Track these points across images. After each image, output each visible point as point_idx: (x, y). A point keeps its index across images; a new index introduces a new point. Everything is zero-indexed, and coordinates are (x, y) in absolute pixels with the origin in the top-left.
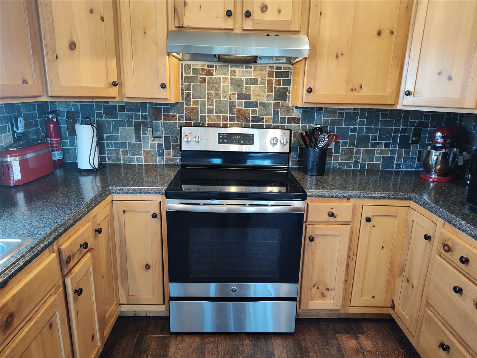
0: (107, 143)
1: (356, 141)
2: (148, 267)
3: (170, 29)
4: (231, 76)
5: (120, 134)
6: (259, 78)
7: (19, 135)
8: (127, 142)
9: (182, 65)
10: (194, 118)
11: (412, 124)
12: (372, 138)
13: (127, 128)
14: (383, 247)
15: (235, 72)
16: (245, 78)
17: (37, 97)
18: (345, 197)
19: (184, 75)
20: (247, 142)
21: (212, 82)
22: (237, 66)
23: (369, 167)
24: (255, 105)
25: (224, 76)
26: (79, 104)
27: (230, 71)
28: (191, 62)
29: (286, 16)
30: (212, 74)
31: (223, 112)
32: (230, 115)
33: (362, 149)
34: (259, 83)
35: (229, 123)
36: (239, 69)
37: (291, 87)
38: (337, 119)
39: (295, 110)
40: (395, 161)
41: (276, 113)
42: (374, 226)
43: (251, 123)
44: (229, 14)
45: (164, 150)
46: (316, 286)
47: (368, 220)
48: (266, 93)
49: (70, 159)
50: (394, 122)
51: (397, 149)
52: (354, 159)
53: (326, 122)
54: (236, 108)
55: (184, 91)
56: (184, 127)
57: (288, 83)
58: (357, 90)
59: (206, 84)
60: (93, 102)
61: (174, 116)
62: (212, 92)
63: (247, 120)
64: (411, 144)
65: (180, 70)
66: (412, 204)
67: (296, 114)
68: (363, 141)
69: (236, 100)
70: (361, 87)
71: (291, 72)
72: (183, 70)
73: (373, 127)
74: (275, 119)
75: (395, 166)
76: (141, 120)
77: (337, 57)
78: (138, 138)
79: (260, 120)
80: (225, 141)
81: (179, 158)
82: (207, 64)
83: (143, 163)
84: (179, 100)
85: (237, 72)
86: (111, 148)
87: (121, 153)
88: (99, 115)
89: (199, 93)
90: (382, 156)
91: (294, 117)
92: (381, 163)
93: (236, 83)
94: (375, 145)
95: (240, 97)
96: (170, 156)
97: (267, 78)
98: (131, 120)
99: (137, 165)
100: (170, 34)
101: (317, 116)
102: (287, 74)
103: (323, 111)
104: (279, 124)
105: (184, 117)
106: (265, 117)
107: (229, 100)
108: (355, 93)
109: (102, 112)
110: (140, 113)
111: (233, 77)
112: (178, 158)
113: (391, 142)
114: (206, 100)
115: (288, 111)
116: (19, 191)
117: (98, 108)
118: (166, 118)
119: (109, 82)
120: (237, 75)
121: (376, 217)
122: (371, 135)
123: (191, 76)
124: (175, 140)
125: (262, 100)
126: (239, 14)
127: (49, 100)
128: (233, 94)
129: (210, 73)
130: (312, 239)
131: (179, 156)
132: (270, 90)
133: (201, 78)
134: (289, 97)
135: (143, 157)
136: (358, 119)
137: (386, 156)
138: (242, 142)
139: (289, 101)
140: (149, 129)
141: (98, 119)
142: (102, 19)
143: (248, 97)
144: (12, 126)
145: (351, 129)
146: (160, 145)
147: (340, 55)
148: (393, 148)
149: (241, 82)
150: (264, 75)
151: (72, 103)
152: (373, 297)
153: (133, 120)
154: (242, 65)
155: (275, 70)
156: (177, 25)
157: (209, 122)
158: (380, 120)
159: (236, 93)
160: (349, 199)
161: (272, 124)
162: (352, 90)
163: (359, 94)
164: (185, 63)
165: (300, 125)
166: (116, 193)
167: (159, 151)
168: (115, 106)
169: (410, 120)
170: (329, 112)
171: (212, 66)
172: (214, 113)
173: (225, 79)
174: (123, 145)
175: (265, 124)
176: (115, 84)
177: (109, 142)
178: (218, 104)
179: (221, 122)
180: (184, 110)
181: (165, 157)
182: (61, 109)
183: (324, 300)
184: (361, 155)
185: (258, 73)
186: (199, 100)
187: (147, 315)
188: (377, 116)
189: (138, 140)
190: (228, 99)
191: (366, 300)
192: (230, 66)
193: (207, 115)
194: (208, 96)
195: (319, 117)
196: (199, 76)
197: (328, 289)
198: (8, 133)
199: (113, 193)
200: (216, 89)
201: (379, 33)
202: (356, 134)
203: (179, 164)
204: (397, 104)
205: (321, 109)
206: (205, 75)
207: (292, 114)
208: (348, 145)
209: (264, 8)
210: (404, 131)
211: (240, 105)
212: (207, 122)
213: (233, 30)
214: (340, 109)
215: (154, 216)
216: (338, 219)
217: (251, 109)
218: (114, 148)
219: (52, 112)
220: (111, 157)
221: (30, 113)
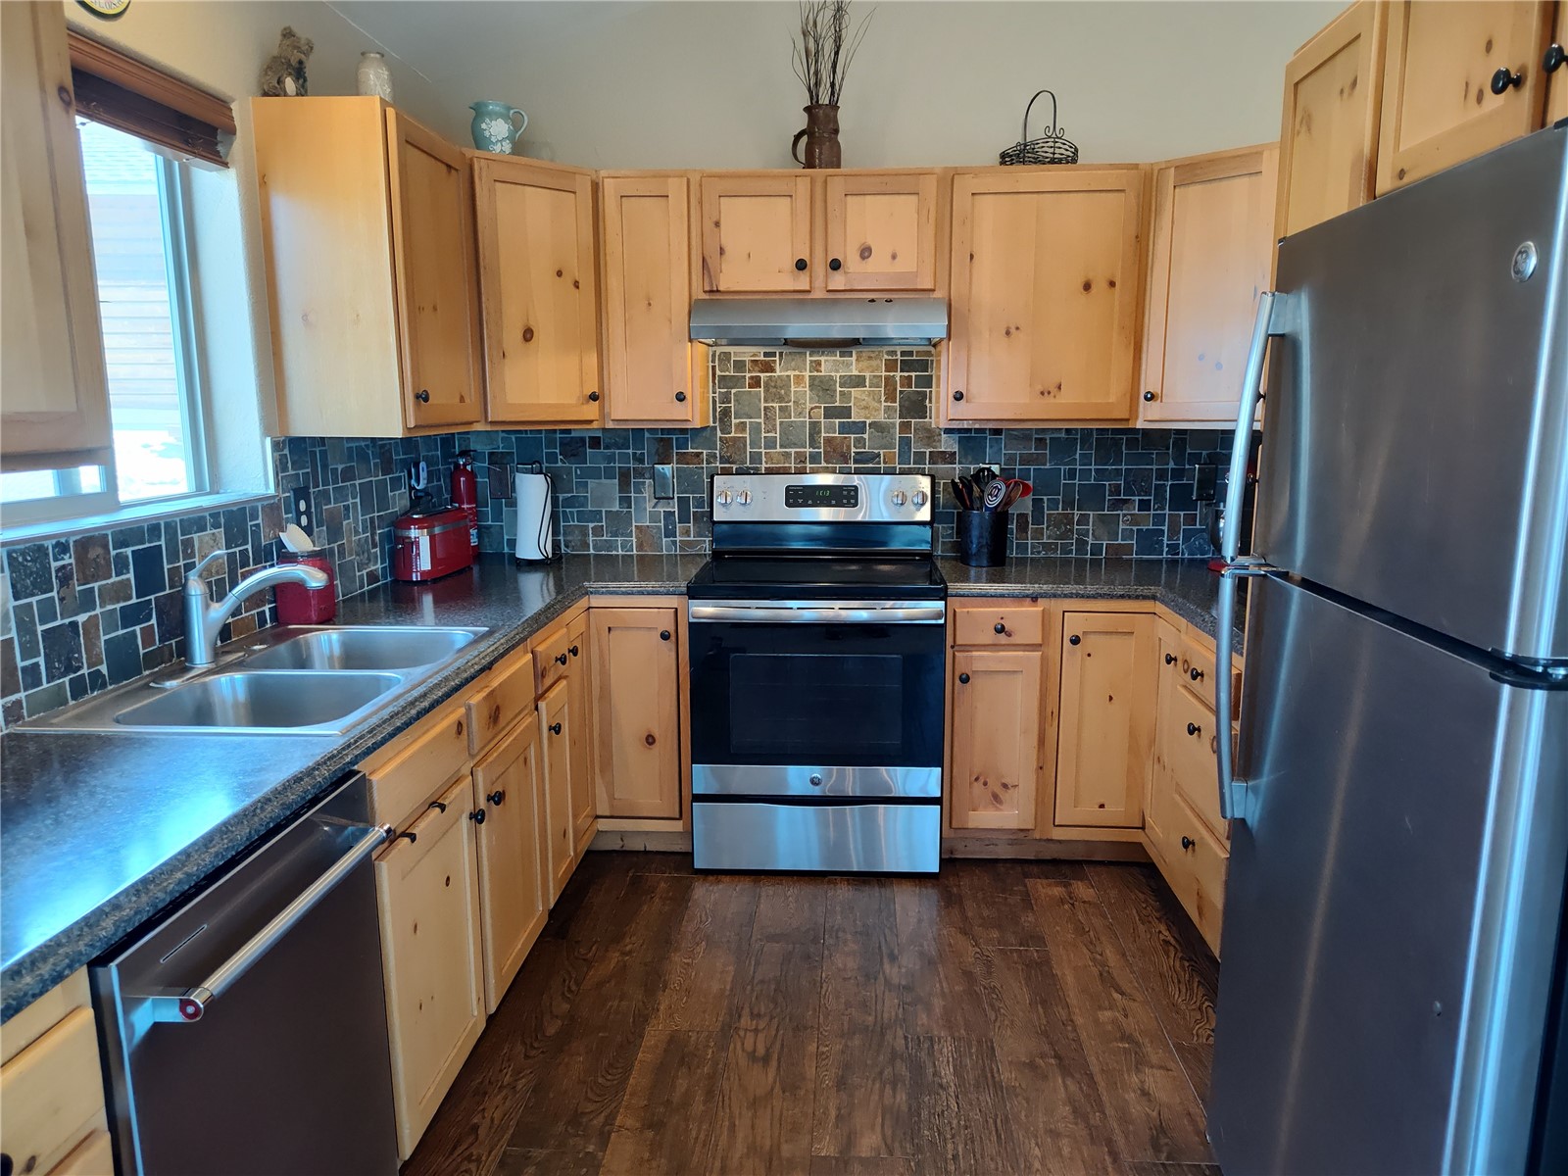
0: (564, 512)
1: (1077, 497)
2: (650, 740)
3: (694, 297)
4: (811, 372)
5: (589, 495)
6: (867, 375)
7: (419, 494)
8: (604, 510)
9: (714, 355)
10: (737, 457)
11: (1195, 458)
12: (1109, 490)
13: (603, 481)
14: (1111, 698)
15: (819, 363)
16: (838, 375)
17: (471, 423)
18: (1027, 596)
19: (718, 373)
20: (845, 501)
21: (773, 384)
22: (823, 353)
23: (1110, 551)
24: (860, 427)
25: (797, 373)
26: (513, 437)
27: (808, 362)
28: (731, 349)
29: (907, 264)
30: (773, 370)
31: (795, 444)
32: (811, 450)
33: (1091, 513)
34: (867, 384)
35: (808, 465)
36: (826, 358)
37: (934, 389)
38: (1033, 451)
39: (943, 436)
40: (1165, 538)
41: (905, 443)
42: (1089, 655)
43: (853, 466)
44: (801, 265)
45: (678, 525)
46: (982, 780)
47: (1075, 641)
48: (884, 404)
49: (491, 546)
50: (1154, 456)
51: (1167, 512)
52: (1075, 536)
53: (1011, 459)
54: (823, 435)
55: (718, 405)
56: (718, 474)
57: (927, 382)
58: (1052, 394)
59: (762, 389)
60: (540, 431)
61: (698, 455)
62: (774, 405)
63: (845, 458)
64: (1197, 500)
65: (711, 364)
66: (1160, 608)
67: (948, 444)
68: (1092, 497)
69: (822, 420)
70: (1059, 388)
71: (932, 361)
72: (717, 364)
73: (1110, 467)
74: (904, 456)
75: (1166, 549)
76: (631, 465)
77: (1008, 333)
78: (626, 501)
79: (873, 459)
80: (800, 501)
81: (707, 539)
82: (763, 350)
83: (635, 552)
84: (708, 422)
85: (823, 363)
86: (572, 523)
87: (590, 532)
88: (552, 458)
89: (747, 408)
90: (1135, 528)
91: (943, 449)
92: (1134, 542)
93: (822, 386)
94: (1118, 504)
95: (830, 413)
96: (689, 536)
97: (884, 374)
98: (612, 465)
99: (623, 556)
100: (694, 308)
101: (991, 447)
102: (924, 365)
103: (1003, 437)
104: (912, 466)
105: (718, 455)
106: (882, 452)
107: (808, 420)
108: (1050, 400)
109: (558, 451)
110: (630, 451)
111: (815, 374)
112: (705, 541)
113: (1152, 498)
114: (762, 420)
115: (929, 438)
116: (427, 591)
117: (551, 443)
118: (683, 458)
119: (585, 393)
120: (823, 370)
121: (1092, 636)
122: (1107, 483)
123: (732, 374)
124: (699, 503)
125: (875, 417)
126: (819, 267)
127: (489, 428)
128: (816, 407)
129: (768, 368)
130: (965, 679)
131: (707, 537)
132: (890, 397)
133: (751, 378)
134: (931, 410)
135: (634, 540)
136: (1078, 452)
137: (1145, 528)
138: (834, 502)
139: (931, 418)
140: (647, 481)
141: (548, 465)
142: (576, 285)
143: (845, 412)
144: (410, 477)
145: (1065, 471)
146: (669, 515)
147: (1013, 330)
148: (1156, 510)
149: (832, 383)
150: (878, 369)
151: (502, 435)
152: (1102, 806)
153: (617, 465)
154: (831, 349)
155: (899, 356)
156: (707, 288)
157: (768, 466)
158: (1124, 452)
159: (823, 405)
160: (1034, 598)
161: (898, 466)
162: (1042, 393)
163: (1059, 400)
164: (719, 350)
165: (957, 466)
166: (597, 593)
167: (666, 526)
168: (582, 439)
169: (1189, 451)
170: (1016, 438)
171: (773, 354)
172: (778, 447)
173: (799, 379)
174: (596, 516)
175: (882, 465)
176: (594, 397)
177: (568, 510)
178: (786, 428)
179: (793, 465)
180: (718, 443)
181: (678, 539)
182: (479, 448)
183: (998, 809)
184: (1091, 527)
185: (864, 364)
186: (747, 420)
187: (645, 847)
188: (1117, 443)
189: (626, 505)
190: (805, 417)
191: (1087, 812)
192: (808, 353)
193: (763, 451)
194: (765, 414)
195: (995, 449)
196: (748, 375)
197: (1005, 786)
198: (403, 490)
199: (591, 593)
200: (781, 399)
201: (1087, 287)
202: (1076, 481)
203: (707, 552)
204: (1137, 418)
205: (997, 432)
206: (759, 371)
207: (938, 444)
208: (1060, 506)
209: (865, 252)
210: (1178, 474)
211: (830, 429)
212: (764, 465)
213: (809, 292)
214: (1038, 431)
215: (665, 636)
216: (1015, 640)
217: (852, 436)
218: (576, 523)
219: (464, 453)
220: (570, 542)
221: (430, 454)
